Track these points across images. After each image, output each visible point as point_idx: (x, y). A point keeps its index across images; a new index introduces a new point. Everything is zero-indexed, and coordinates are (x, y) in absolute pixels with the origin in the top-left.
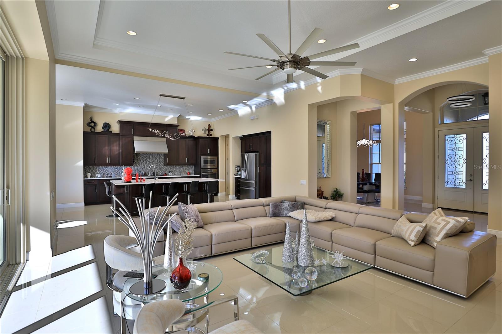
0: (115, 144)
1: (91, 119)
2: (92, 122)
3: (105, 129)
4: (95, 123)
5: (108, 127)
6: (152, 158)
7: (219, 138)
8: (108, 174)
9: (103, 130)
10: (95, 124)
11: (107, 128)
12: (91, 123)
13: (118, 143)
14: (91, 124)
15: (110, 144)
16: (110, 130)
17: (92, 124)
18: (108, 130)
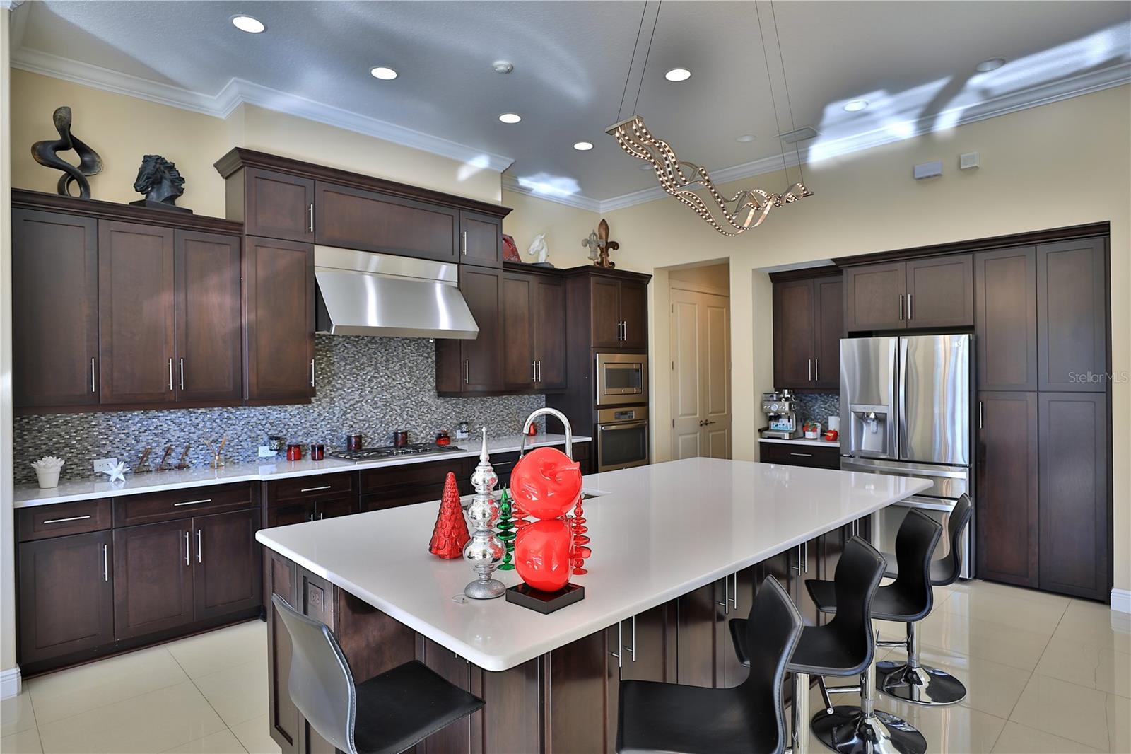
0: (213, 280)
1: (63, 122)
2: (69, 141)
3: (153, 194)
4: (82, 149)
5: (172, 182)
6: (387, 360)
7: (648, 277)
8: (168, 452)
9: (142, 197)
10: (86, 159)
11: (166, 191)
12: (63, 146)
13: (229, 274)
14: (62, 155)
15: (182, 279)
16: (182, 202)
17: (71, 157)
18: (172, 199)
